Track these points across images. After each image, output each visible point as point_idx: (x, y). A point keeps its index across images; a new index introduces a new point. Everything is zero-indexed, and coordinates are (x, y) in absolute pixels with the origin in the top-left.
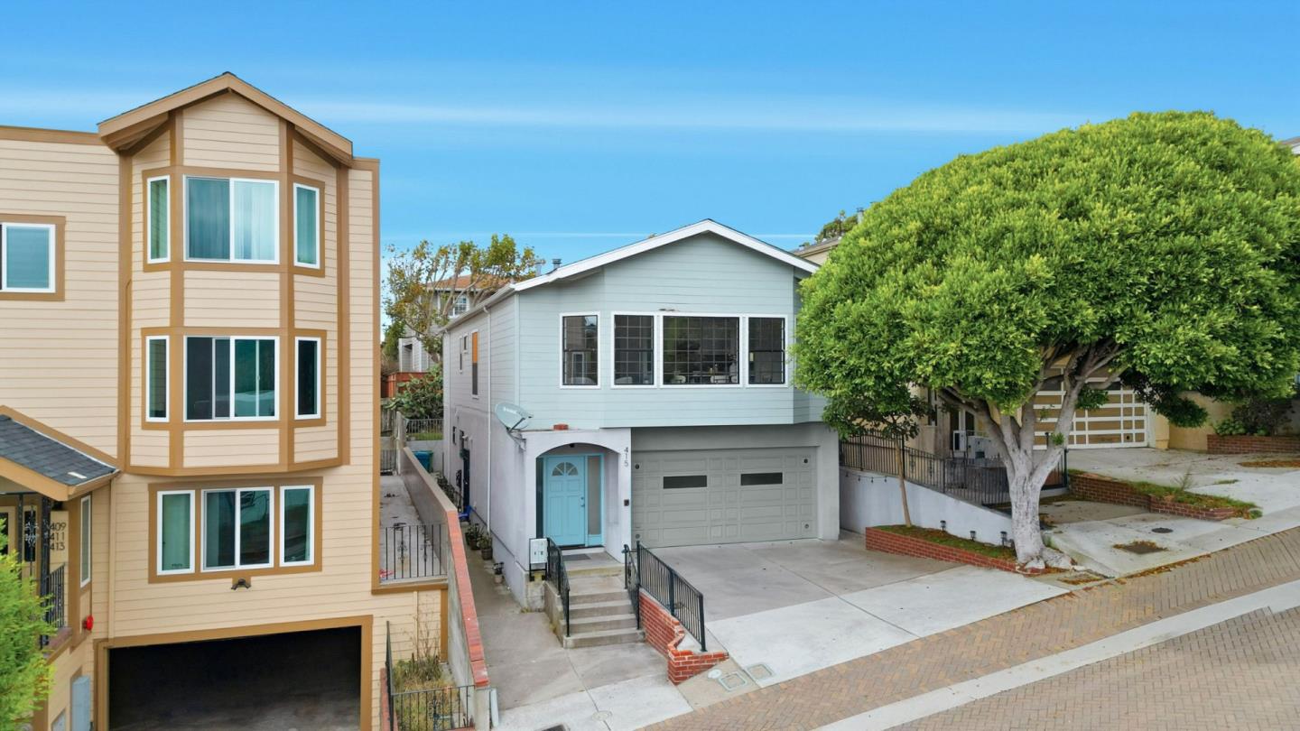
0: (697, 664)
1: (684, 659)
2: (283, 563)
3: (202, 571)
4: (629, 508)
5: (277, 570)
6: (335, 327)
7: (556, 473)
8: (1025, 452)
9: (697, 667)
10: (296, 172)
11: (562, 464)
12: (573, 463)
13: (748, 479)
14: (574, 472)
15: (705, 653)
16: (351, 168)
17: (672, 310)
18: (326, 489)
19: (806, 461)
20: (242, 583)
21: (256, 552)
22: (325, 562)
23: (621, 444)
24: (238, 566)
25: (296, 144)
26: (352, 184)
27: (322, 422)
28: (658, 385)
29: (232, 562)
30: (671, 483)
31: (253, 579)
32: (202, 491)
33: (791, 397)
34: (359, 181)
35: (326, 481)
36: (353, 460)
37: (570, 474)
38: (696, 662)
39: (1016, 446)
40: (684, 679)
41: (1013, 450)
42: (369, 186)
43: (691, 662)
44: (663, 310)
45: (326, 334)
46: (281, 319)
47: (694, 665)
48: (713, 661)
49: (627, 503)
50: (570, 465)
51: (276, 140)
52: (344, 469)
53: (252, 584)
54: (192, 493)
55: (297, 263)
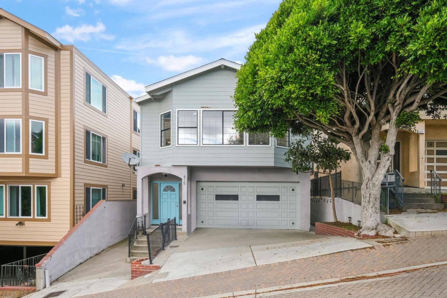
0: (143, 270)
1: (136, 266)
2: (36, 217)
3: (8, 217)
4: (186, 204)
5: (34, 220)
6: (54, 118)
7: (165, 190)
8: (370, 162)
9: (143, 272)
10: (30, 49)
11: (168, 186)
12: (172, 186)
13: (260, 198)
14: (174, 190)
15: (152, 265)
16: (61, 50)
17: (208, 108)
18: (52, 187)
19: (293, 190)
20: (21, 223)
21: (26, 212)
22: (52, 218)
23: (183, 174)
24: (20, 217)
25: (30, 37)
26: (62, 57)
27: (46, 157)
28: (200, 145)
29: (18, 215)
30: (219, 197)
31: (25, 222)
32: (8, 185)
33: (273, 152)
34: (65, 55)
35: (52, 184)
36: (62, 176)
37: (171, 191)
38: (142, 269)
39: (364, 159)
40: (136, 277)
41: (362, 162)
42: (69, 57)
43: (140, 269)
44: (203, 107)
45: (48, 120)
46: (22, 111)
47: (141, 270)
48: (152, 269)
49: (185, 202)
50: (171, 187)
51: (20, 36)
52: (59, 179)
53: (25, 224)
54: (4, 185)
55: (30, 88)
